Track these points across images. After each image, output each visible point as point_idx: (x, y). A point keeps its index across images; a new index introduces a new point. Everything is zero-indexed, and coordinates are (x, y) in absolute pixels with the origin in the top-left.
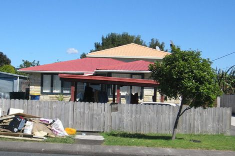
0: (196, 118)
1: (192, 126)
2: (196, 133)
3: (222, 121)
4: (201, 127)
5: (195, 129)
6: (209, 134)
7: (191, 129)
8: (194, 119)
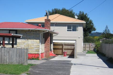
0: (5, 54)
1: (3, 59)
2: (5, 64)
3: (22, 56)
4: (9, 60)
5: (5, 61)
6: (14, 64)
7: (3, 61)
8: (4, 55)
